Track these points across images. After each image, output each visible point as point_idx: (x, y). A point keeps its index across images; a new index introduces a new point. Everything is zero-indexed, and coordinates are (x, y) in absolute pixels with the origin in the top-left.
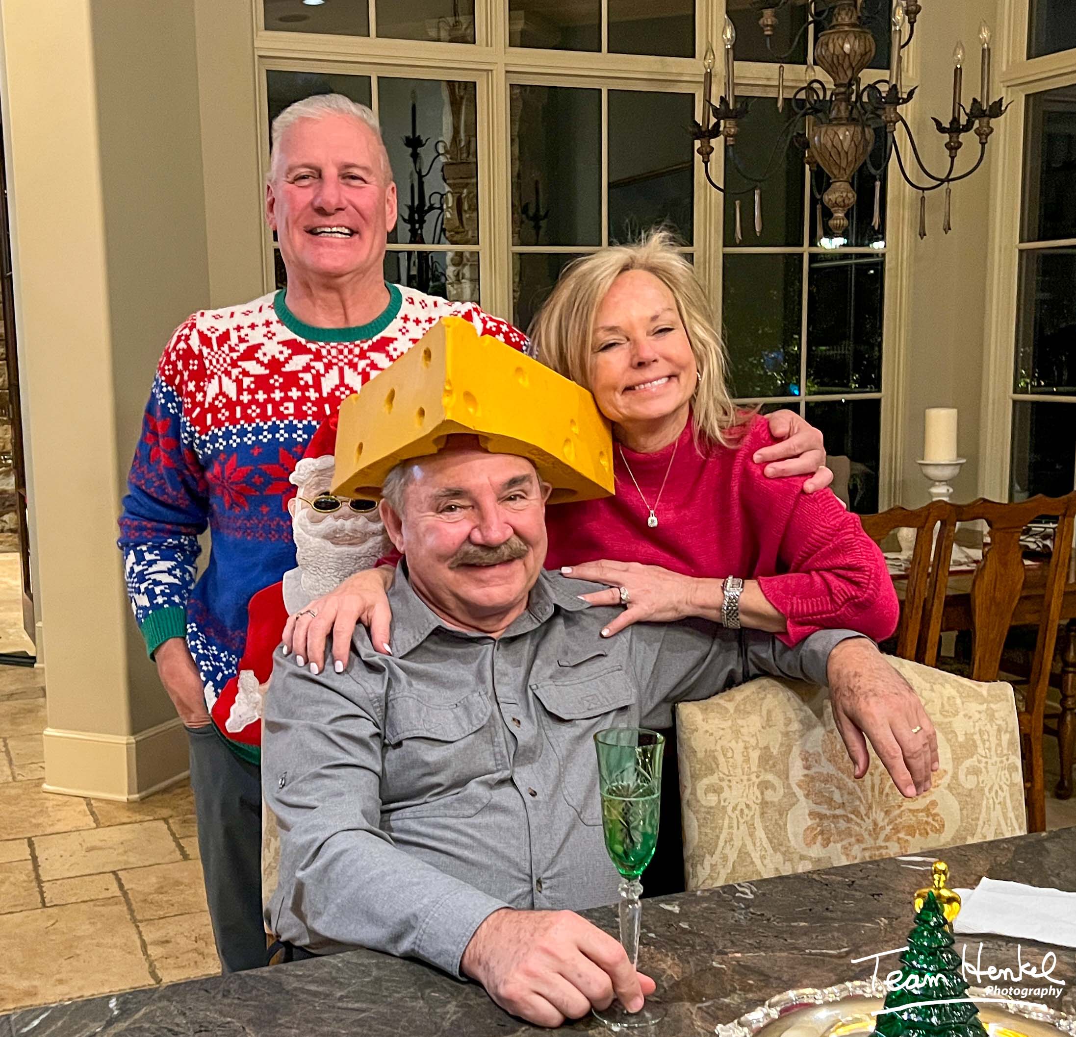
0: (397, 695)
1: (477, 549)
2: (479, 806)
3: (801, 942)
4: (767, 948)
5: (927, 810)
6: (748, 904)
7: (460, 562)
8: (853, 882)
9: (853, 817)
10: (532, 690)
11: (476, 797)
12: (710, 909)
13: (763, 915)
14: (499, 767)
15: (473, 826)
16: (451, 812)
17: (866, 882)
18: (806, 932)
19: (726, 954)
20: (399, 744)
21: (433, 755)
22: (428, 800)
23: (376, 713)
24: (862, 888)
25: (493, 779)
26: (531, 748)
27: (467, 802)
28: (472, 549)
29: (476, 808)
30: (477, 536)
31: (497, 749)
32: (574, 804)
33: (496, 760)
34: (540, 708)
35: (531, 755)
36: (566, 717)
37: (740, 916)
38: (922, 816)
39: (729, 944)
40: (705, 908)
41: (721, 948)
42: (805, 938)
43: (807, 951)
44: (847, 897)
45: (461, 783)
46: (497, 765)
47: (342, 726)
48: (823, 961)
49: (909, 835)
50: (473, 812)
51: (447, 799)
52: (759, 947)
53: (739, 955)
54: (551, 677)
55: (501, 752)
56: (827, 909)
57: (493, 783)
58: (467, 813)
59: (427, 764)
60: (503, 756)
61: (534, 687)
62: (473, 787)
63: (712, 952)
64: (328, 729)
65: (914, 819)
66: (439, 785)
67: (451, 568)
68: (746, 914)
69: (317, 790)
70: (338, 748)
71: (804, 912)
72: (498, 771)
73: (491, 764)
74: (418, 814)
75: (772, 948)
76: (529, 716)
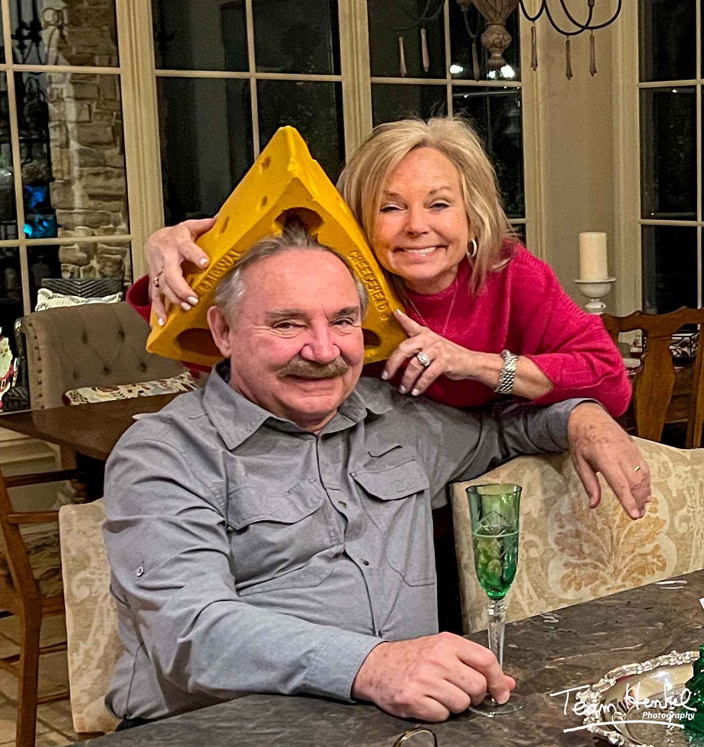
0: (239, 487)
1: (307, 364)
2: (323, 576)
3: (606, 644)
4: (582, 652)
5: (653, 553)
6: (556, 626)
7: (288, 373)
8: (629, 602)
9: (598, 563)
10: (353, 477)
11: (319, 569)
12: (529, 632)
13: (570, 631)
14: (334, 543)
15: (319, 593)
16: (298, 584)
17: (639, 602)
18: (606, 638)
19: (552, 659)
20: (245, 529)
21: (276, 536)
22: (276, 576)
23: (220, 503)
24: (636, 606)
25: (331, 553)
26: (357, 525)
27: (311, 573)
28: (301, 363)
29: (320, 578)
30: (308, 353)
31: (331, 528)
32: (399, 570)
33: (331, 537)
34: (360, 491)
35: (358, 531)
36: (384, 498)
37: (553, 634)
38: (649, 558)
39: (553, 653)
40: (524, 633)
41: (547, 656)
42: (608, 642)
43: (613, 649)
44: (628, 612)
45: (304, 558)
46: (332, 541)
47: (191, 516)
48: (626, 654)
49: (641, 574)
50: (318, 581)
51: (294, 572)
52: (575, 652)
53: (563, 658)
54: (365, 466)
55: (334, 530)
56: (617, 622)
57: (332, 556)
58: (313, 583)
59: (272, 544)
60: (336, 533)
61: (353, 475)
62: (315, 561)
63: (541, 659)
64: (179, 519)
65: (644, 560)
66: (284, 560)
67: (279, 378)
68: (557, 632)
69: (178, 572)
70: (191, 536)
71: (600, 626)
72: (333, 546)
73: (327, 541)
74: (267, 589)
75: (586, 651)
76: (353, 499)
